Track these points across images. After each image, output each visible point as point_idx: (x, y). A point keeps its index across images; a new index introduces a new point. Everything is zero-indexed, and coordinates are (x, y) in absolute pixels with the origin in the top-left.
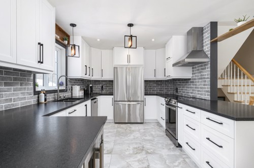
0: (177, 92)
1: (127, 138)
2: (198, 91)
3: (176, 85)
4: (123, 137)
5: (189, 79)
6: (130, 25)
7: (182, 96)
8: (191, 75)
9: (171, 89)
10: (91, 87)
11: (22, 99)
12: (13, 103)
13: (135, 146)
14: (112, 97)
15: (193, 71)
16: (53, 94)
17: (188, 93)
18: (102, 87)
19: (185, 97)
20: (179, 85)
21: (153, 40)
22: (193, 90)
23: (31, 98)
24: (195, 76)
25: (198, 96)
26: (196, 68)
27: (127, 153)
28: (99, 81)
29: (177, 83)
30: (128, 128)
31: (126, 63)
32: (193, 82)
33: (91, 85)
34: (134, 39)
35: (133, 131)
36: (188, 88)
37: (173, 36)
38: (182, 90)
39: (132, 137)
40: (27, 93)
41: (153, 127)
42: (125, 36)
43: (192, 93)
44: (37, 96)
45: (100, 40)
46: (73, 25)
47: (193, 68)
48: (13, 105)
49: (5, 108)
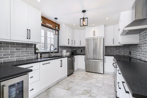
0: (130, 54)
1: (85, 82)
2: (143, 54)
3: (130, 49)
4: (83, 81)
5: (137, 44)
6: (84, 11)
7: (133, 58)
8: (139, 41)
9: (127, 52)
10: (75, 51)
11: (27, 56)
12: (21, 57)
13: (86, 89)
14: (85, 56)
15: (140, 37)
16: (48, 54)
17: (137, 55)
18: (82, 50)
19: (135, 59)
20: (132, 49)
21: (107, 19)
22: (140, 53)
23: (33, 56)
24: (141, 42)
25: (143, 59)
26: (142, 35)
27: (78, 92)
28: (80, 47)
29: (130, 48)
30: (91, 76)
31: (93, 36)
32: (140, 47)
33: (75, 50)
34: (86, 20)
35: (93, 78)
36: (137, 51)
37: (121, 13)
38: (133, 53)
39: (89, 82)
40: (30, 53)
41: (109, 77)
42: (80, 19)
43: (139, 56)
44: (37, 55)
45: (75, 24)
46: (56, 19)
47: (140, 35)
48: (21, 59)
49: (16, 60)
